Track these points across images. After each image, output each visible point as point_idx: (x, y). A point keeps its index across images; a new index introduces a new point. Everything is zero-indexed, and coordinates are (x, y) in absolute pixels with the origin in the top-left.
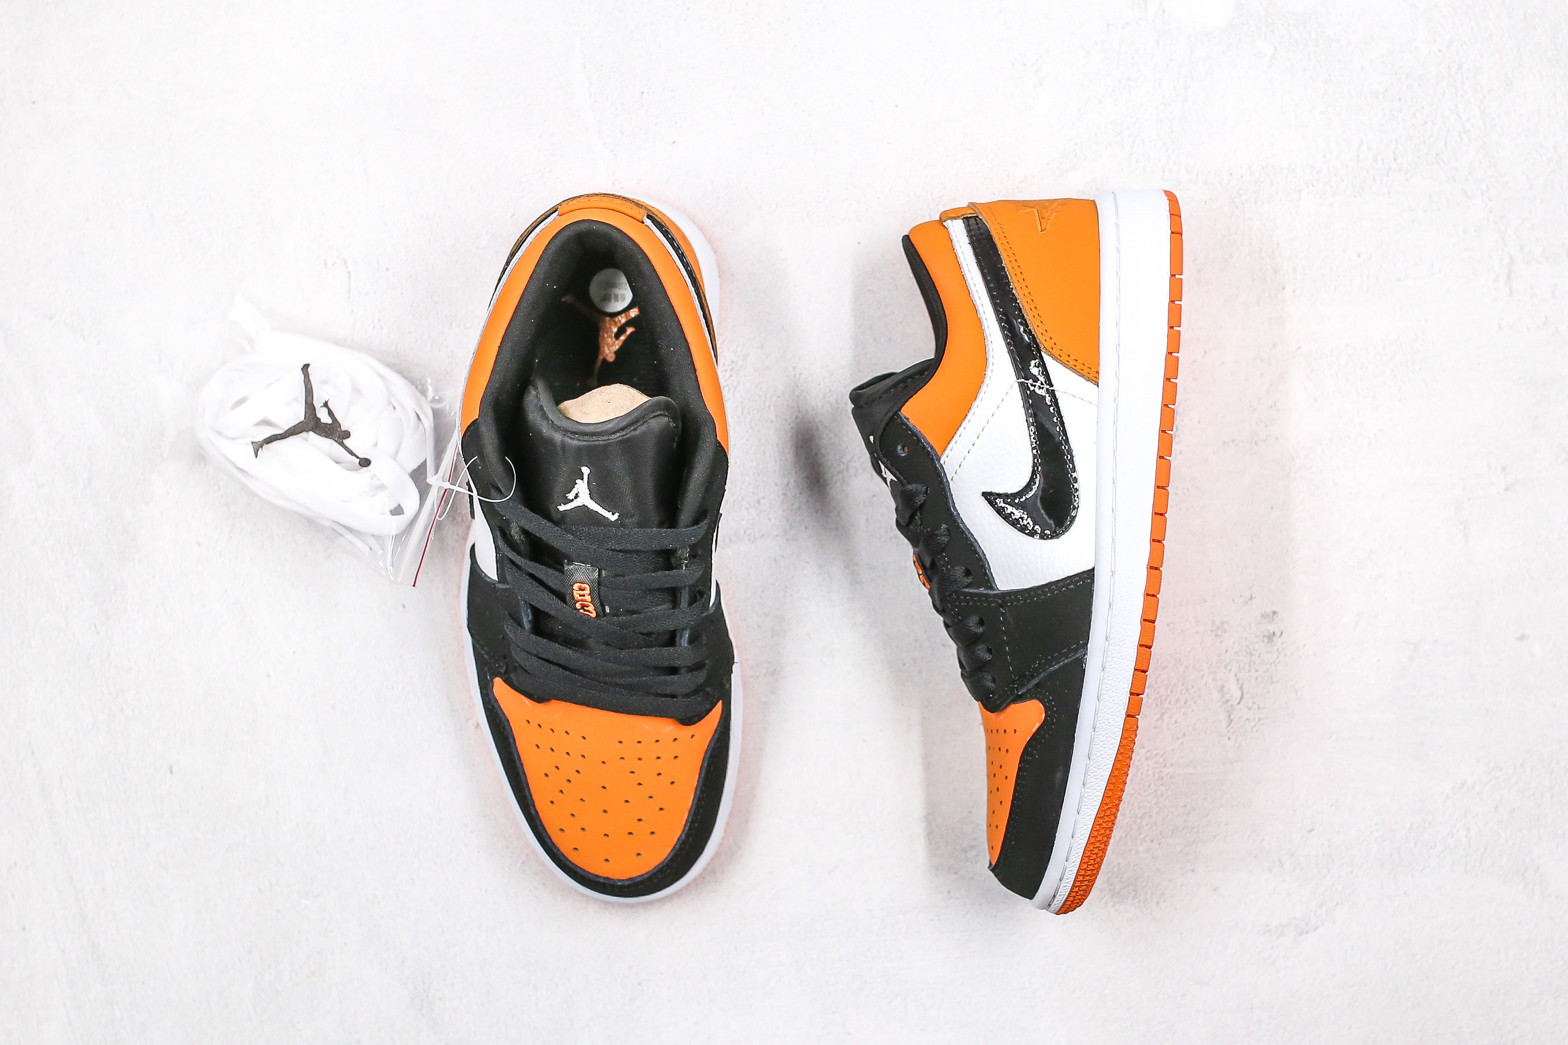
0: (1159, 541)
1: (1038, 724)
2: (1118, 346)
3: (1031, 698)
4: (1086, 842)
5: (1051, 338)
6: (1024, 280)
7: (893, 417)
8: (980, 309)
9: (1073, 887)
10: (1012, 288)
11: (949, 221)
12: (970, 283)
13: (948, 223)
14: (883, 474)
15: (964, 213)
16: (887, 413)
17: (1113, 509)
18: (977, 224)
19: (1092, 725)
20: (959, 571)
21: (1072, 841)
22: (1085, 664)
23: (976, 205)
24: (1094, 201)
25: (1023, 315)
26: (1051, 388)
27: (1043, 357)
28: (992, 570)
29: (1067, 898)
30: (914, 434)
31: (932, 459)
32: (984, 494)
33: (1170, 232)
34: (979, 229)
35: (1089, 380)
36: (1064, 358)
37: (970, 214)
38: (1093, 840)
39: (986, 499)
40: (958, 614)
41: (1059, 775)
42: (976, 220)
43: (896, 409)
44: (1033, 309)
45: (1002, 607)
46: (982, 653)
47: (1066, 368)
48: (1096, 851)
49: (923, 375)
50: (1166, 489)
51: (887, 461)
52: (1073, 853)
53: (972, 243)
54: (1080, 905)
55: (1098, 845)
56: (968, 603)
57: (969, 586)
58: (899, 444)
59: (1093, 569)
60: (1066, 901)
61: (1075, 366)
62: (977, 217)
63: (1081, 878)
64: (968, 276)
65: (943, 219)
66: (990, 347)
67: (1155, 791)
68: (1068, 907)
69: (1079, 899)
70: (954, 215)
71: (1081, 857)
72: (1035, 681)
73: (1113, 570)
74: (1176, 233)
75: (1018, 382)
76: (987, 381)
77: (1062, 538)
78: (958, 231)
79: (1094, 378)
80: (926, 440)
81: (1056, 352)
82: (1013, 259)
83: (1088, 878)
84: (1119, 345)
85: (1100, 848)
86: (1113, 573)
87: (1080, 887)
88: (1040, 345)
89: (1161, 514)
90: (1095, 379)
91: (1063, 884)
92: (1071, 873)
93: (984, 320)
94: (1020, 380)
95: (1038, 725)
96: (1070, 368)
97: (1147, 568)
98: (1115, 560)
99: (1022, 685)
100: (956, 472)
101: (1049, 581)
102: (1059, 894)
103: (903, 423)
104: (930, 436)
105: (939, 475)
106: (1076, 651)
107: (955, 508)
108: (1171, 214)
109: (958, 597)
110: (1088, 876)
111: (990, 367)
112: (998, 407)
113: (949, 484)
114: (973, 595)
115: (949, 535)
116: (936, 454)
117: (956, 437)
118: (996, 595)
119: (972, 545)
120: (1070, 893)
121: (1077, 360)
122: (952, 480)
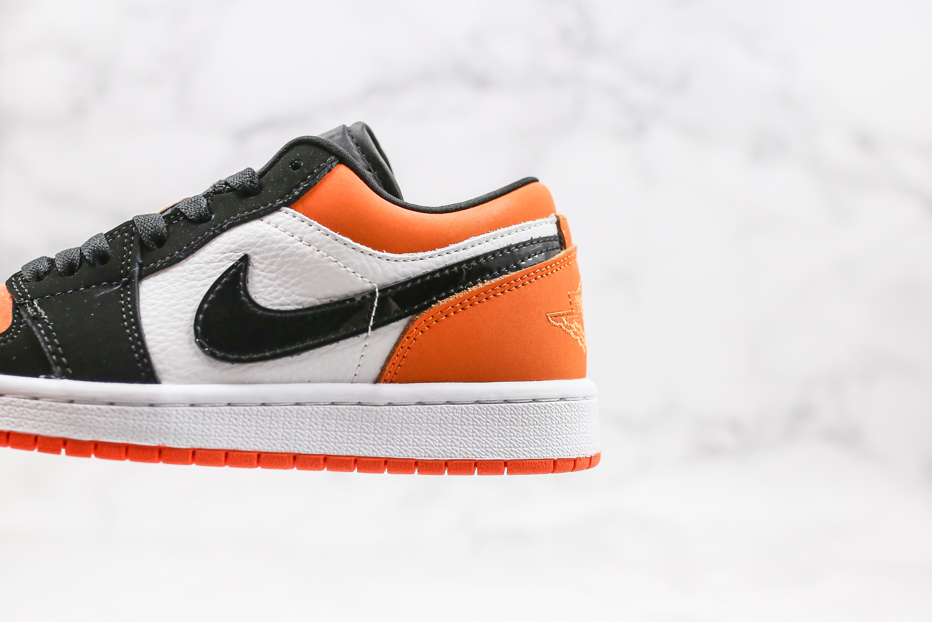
13: (552, 219)
78: (545, 228)
106: (60, 364)
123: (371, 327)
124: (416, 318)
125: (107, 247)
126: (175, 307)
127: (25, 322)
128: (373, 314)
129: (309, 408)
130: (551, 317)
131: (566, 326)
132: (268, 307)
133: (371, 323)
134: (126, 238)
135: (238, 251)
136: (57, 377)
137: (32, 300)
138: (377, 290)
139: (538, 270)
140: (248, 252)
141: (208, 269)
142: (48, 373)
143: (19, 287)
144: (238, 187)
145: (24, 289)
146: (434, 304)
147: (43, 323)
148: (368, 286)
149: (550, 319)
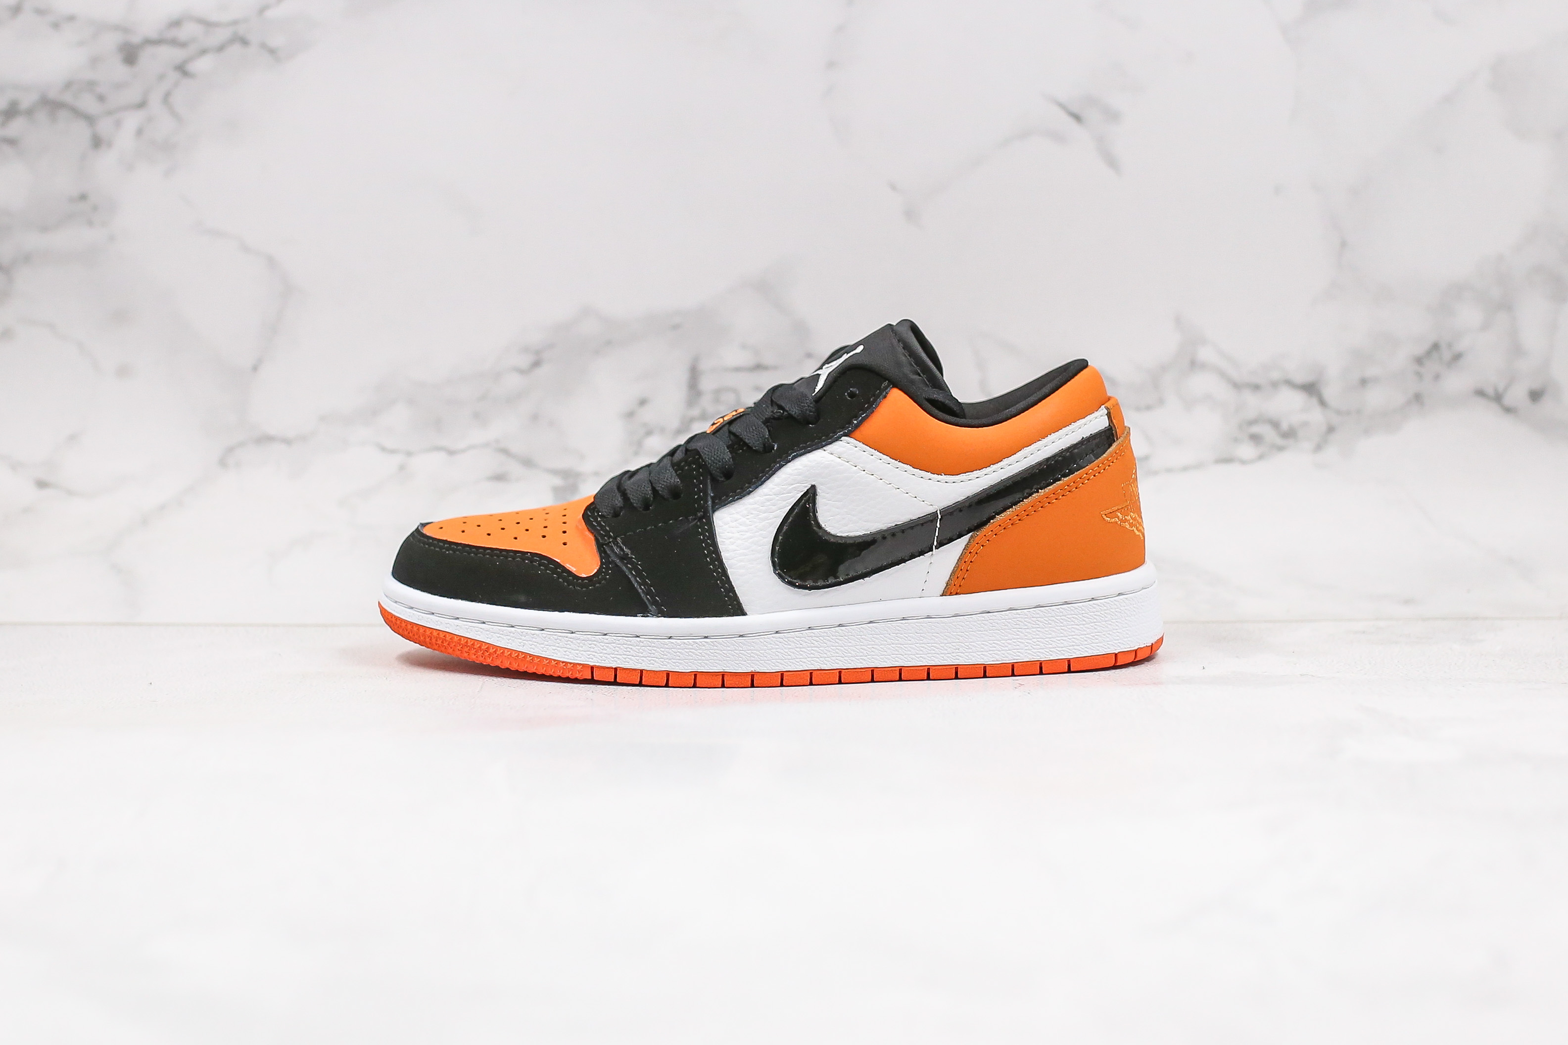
1: (575, 569)
3: (601, 560)
5: (988, 540)
7: (888, 380)
10: (1040, 491)
11: (1106, 411)
13: (1103, 411)
14: (827, 366)
15: (1117, 425)
18: (1106, 443)
19: (577, 629)
22: (642, 616)
23: (1128, 436)
24: (1143, 564)
27: (966, 534)
28: (733, 503)
31: (845, 426)
32: (814, 489)
33: (1117, 653)
34: (1101, 445)
35: (947, 585)
36: (969, 557)
37: (1117, 432)
39: (808, 491)
40: (683, 468)
41: (523, 598)
43: (896, 381)
44: (1018, 518)
45: (695, 516)
47: (959, 561)
49: (937, 403)
53: (1084, 441)
56: (695, 478)
57: (714, 476)
59: (745, 614)
61: (961, 569)
64: (1048, 439)
65: (1108, 403)
66: (972, 476)
68: (389, 619)
70: (1113, 415)
72: (619, 561)
73: (747, 635)
74: (1116, 659)
75: (937, 511)
76: (935, 477)
77: (775, 576)
78: (1096, 422)
79: (950, 590)
81: (974, 547)
88: (980, 530)
90: (949, 592)
93: (1001, 464)
95: (573, 569)
96: (958, 564)
97: (752, 671)
99: (614, 547)
100: (835, 455)
101: (727, 567)
105: (829, 436)
106: (655, 603)
107: (795, 457)
108: (1135, 653)
111: (951, 479)
113: (819, 449)
114: (704, 482)
115: (767, 451)
116: (852, 432)
118: (706, 512)
122: (826, 451)
123: (935, 546)
124: (976, 534)
125: (678, 482)
126: (751, 540)
127: (613, 562)
128: (937, 534)
129: (883, 625)
130: (1105, 515)
131: (1121, 520)
132: (838, 535)
133: (935, 543)
134: (694, 469)
135: (804, 482)
136: (653, 616)
137: (615, 538)
138: (938, 512)
139: (1091, 471)
140: (813, 483)
141: (778, 500)
142: (643, 611)
143: (599, 523)
144: (798, 416)
145: (605, 526)
146: (993, 520)
147: (632, 563)
148: (931, 510)
149: (1105, 517)
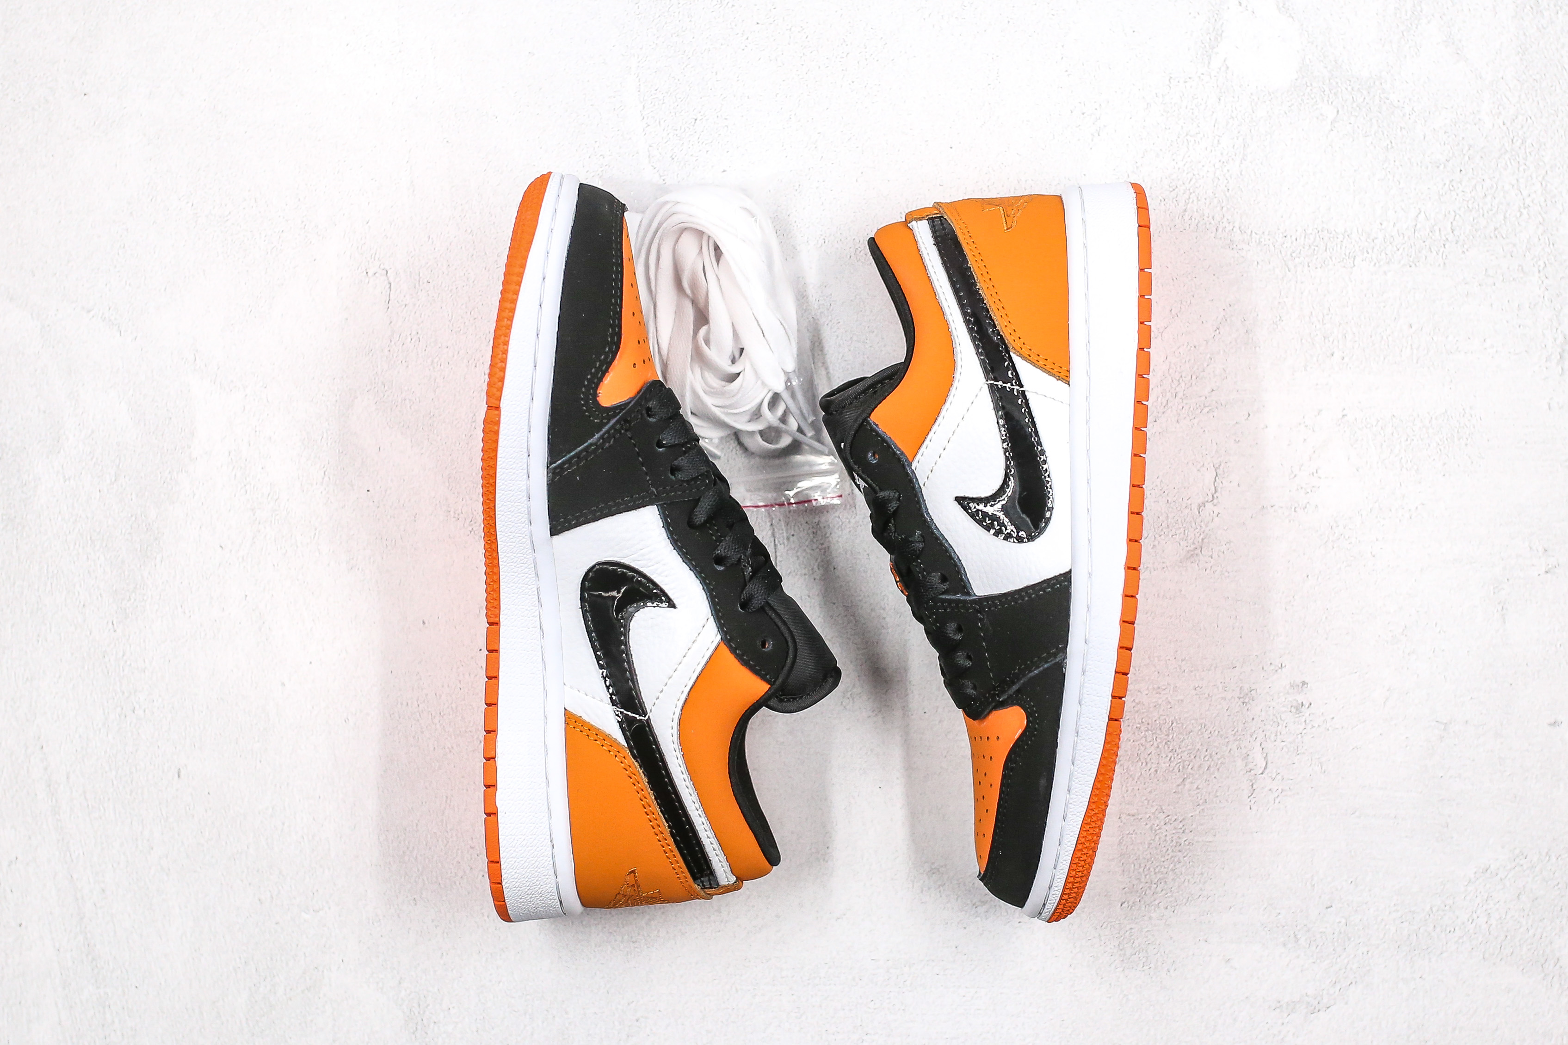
0: (1136, 541)
2: (1088, 344)
3: (1013, 704)
4: (1073, 849)
5: (1020, 338)
6: (990, 279)
7: (862, 423)
8: (947, 311)
9: (1063, 894)
10: (979, 289)
11: (914, 223)
12: (936, 285)
13: (914, 224)
14: (857, 481)
15: (929, 213)
16: (856, 420)
17: (1088, 509)
18: (942, 224)
19: (1074, 730)
20: (935, 577)
21: (1059, 848)
22: (1065, 668)
23: (941, 204)
24: (1060, 197)
25: (990, 315)
26: (1022, 389)
27: (1011, 358)
28: (968, 575)
29: (1057, 906)
30: (884, 440)
31: (903, 465)
32: (958, 499)
33: (1138, 225)
34: (944, 229)
35: (1059, 380)
36: (1034, 358)
37: (935, 214)
38: (1080, 847)
39: (960, 504)
40: (936, 621)
41: (1043, 782)
42: (941, 220)
43: (865, 415)
44: (1001, 309)
45: (980, 612)
46: (962, 660)
47: (1036, 367)
48: (1084, 857)
49: (892, 379)
50: (1142, 487)
51: (858, 468)
52: (1061, 860)
53: (937, 244)
54: (1071, 913)
55: (1085, 851)
56: (945, 610)
57: (946, 592)
58: (869, 451)
59: (1070, 571)
60: (1056, 909)
61: (1045, 365)
62: (942, 217)
63: (1070, 886)
64: (934, 278)
65: (908, 220)
66: (958, 349)
67: (1172, 857)
68: (1059, 915)
69: (1070, 907)
70: (919, 216)
71: (1069, 865)
72: (1015, 688)
73: (1090, 571)
74: (1144, 226)
76: (956, 384)
77: (1038, 540)
78: (923, 232)
79: (1064, 377)
80: (896, 447)
81: (1025, 351)
82: (979, 258)
83: (1077, 885)
84: (1089, 342)
85: (1088, 855)
86: (1090, 574)
87: (1069, 894)
88: (1009, 346)
89: (1138, 514)
90: (1066, 378)
91: (1052, 892)
92: (1059, 880)
93: (951, 322)
94: (990, 382)
95: (1020, 731)
96: (1040, 368)
97: (1125, 569)
98: (1091, 562)
99: (1003, 692)
100: (928, 478)
101: (1025, 585)
102: (1048, 902)
103: (873, 430)
104: (900, 441)
105: (911, 481)
106: (1055, 655)
107: (928, 514)
108: (1138, 208)
109: (935, 604)
110: (1077, 883)
111: (959, 369)
112: (968, 410)
113: (921, 490)
114: (950, 601)
115: (924, 541)
116: (907, 460)
117: (927, 442)
118: (974, 601)
119: (946, 551)
120: (1060, 901)
121: (1046, 360)
122: (924, 485)
124: (1011, 348)
127: (1015, 694)
128: (1010, 386)
130: (1008, 228)
132: (1003, 479)
133: (1018, 388)
134: (937, 610)
135: (951, 507)
136: (1066, 658)
140: (953, 499)
146: (1000, 333)
147: (1018, 674)
148: (986, 390)
